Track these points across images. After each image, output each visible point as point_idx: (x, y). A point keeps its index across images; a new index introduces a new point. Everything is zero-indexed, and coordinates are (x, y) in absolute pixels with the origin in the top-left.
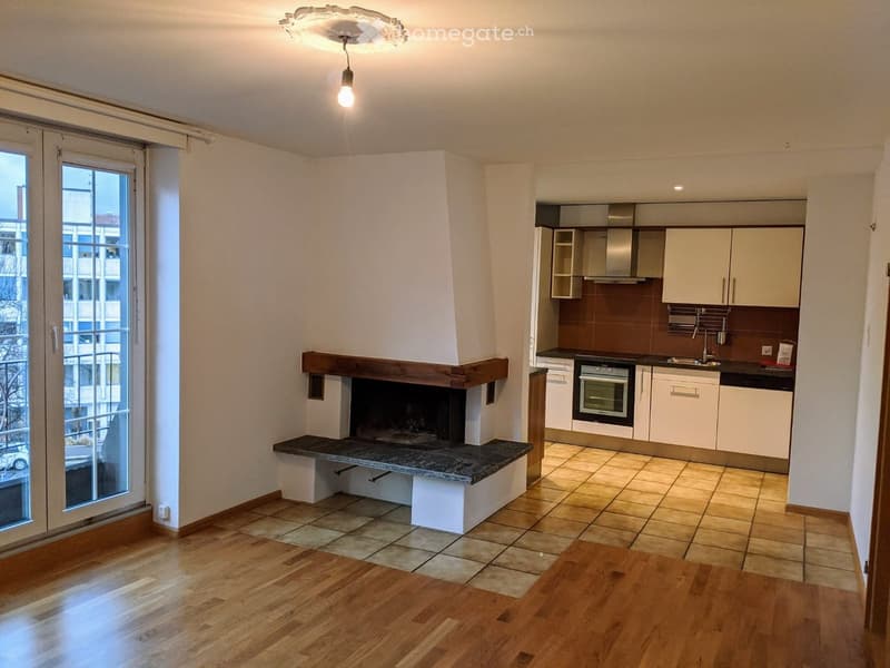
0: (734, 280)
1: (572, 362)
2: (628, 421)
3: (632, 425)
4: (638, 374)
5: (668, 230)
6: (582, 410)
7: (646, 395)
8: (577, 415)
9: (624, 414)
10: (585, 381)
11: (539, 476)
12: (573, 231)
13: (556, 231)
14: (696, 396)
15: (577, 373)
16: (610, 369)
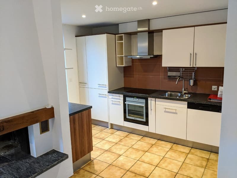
0: (196, 54)
1: (122, 96)
2: (146, 123)
3: (148, 125)
4: (149, 102)
5: (163, 31)
6: (128, 117)
7: (153, 112)
8: (126, 119)
9: (144, 120)
10: (128, 104)
11: (90, 160)
12: (123, 35)
13: (116, 35)
14: (176, 113)
15: (125, 100)
16: (137, 99)
